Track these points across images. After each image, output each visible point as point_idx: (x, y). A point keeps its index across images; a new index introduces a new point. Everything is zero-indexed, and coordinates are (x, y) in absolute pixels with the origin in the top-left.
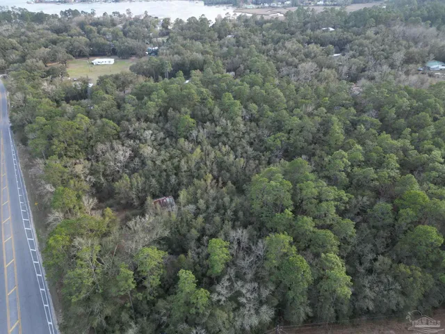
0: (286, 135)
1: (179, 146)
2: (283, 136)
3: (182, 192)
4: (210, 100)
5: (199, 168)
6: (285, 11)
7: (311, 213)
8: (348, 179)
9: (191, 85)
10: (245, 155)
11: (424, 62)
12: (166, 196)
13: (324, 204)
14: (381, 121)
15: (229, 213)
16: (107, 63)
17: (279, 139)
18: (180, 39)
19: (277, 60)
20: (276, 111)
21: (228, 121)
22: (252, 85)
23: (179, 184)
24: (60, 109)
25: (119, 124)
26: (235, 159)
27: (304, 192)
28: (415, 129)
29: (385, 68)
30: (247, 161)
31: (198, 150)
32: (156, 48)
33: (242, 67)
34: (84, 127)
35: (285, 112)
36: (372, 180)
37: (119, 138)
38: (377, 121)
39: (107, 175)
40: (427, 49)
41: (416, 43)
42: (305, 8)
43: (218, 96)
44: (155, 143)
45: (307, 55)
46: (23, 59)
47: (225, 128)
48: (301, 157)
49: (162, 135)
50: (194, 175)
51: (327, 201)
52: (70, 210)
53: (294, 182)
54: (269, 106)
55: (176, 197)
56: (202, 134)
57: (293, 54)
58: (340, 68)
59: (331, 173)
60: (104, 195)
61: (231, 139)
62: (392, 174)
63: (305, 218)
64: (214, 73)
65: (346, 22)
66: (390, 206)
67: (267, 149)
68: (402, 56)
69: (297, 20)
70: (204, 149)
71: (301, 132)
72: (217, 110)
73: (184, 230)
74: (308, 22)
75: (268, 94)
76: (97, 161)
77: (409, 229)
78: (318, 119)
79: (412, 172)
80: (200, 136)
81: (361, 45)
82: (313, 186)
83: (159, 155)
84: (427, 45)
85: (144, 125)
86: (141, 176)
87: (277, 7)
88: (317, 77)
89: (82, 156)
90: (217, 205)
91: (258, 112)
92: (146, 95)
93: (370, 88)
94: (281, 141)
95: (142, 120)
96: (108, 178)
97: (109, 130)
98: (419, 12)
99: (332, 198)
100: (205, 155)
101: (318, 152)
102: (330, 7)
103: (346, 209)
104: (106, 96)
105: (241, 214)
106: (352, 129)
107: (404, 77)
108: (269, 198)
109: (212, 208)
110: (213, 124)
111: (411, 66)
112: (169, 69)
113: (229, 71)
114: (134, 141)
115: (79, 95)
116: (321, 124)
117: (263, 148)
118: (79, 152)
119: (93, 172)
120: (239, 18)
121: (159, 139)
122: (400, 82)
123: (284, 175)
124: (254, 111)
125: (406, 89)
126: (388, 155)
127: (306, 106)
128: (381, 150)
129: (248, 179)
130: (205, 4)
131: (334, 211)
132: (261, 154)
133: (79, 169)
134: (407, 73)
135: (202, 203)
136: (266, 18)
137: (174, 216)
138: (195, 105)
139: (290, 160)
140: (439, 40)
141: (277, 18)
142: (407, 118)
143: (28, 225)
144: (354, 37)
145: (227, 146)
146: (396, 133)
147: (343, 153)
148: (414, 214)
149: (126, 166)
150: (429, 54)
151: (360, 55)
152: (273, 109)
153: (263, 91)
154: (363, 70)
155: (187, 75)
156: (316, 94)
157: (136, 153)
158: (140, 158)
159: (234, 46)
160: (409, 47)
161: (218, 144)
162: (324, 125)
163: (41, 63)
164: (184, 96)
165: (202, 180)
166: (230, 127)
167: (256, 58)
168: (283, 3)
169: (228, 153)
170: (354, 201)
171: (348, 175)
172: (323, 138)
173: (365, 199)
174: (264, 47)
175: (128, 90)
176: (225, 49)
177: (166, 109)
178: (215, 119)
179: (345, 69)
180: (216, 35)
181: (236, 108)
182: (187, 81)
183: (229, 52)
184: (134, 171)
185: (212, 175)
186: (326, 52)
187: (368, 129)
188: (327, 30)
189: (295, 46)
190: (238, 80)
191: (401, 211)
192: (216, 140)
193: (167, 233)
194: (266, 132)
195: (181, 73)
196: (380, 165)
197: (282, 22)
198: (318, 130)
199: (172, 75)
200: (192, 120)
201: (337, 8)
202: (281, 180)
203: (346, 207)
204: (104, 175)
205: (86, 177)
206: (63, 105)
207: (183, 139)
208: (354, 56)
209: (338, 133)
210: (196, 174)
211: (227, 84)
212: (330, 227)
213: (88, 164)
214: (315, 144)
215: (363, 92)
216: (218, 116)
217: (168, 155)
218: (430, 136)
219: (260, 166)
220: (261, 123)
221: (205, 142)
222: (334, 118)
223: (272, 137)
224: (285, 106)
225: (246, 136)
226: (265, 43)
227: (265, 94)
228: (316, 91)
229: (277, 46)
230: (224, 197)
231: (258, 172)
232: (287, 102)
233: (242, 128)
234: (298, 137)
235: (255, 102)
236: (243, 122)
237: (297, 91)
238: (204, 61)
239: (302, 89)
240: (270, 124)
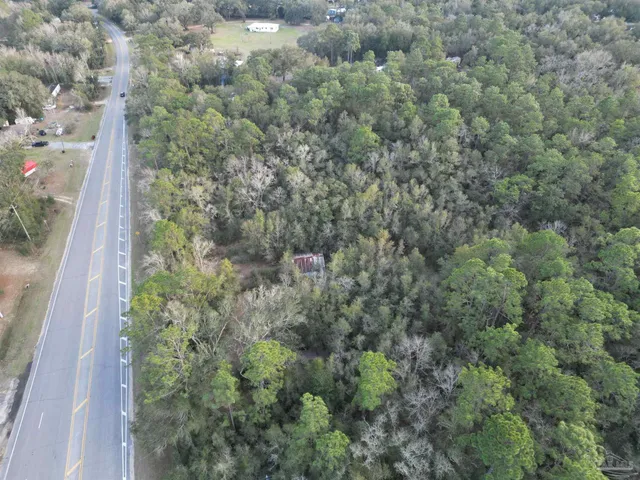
0: (532, 180)
1: (346, 175)
2: (526, 182)
3: (336, 255)
4: (410, 104)
5: (369, 218)
9: (383, 76)
10: (451, 205)
12: (314, 253)
13: (583, 327)
15: (407, 302)
16: (269, 30)
17: (512, 188)
19: (540, 43)
20: (522, 135)
21: (433, 144)
22: (486, 83)
23: (336, 237)
24: (189, 96)
25: (264, 130)
26: (433, 210)
30: (454, 217)
31: (375, 187)
32: (343, 10)
33: (475, 49)
34: (215, 127)
35: (537, 139)
37: (262, 152)
39: (236, 207)
43: (424, 97)
44: (311, 167)
45: (596, 38)
46: (158, 15)
47: (425, 156)
48: (552, 223)
49: (323, 154)
50: (361, 227)
51: (590, 321)
52: (174, 253)
54: (509, 123)
55: (328, 259)
56: (386, 160)
57: (571, 34)
59: (606, 265)
60: (225, 236)
61: (433, 175)
64: (425, 58)
67: (493, 201)
70: (385, 186)
71: (561, 177)
72: (417, 122)
73: (329, 317)
75: (512, 103)
76: (226, 184)
78: (599, 159)
80: (383, 162)
82: (565, 290)
83: (313, 187)
85: (300, 135)
86: (281, 216)
88: (607, 77)
89: (206, 172)
90: (389, 284)
91: (488, 132)
92: (312, 87)
94: (520, 189)
95: (299, 127)
96: (235, 211)
97: (249, 138)
100: (384, 196)
101: (587, 219)
103: (624, 340)
104: (254, 83)
105: (425, 307)
109: (380, 289)
110: (408, 145)
112: (355, 45)
113: (451, 55)
114: (281, 160)
115: (216, 78)
116: (602, 169)
117: (485, 197)
118: (203, 165)
119: (216, 199)
121: (318, 160)
124: (480, 131)
127: (579, 132)
129: (449, 250)
132: (480, 208)
133: (197, 193)
135: (364, 276)
137: (318, 291)
138: (385, 110)
139: (533, 227)
143: (122, 263)
145: (423, 186)
149: (264, 198)
152: (517, 128)
153: (504, 97)
155: (381, 58)
157: (280, 180)
158: (285, 188)
159: (467, 13)
161: (408, 181)
162: (606, 169)
163: (177, 25)
164: (368, 95)
165: (371, 238)
166: (434, 153)
167: (502, 37)
169: (422, 200)
172: (601, 193)
174: (520, 18)
175: (289, 76)
176: (452, 17)
177: (338, 112)
178: (412, 137)
181: (451, 123)
182: (380, 68)
183: (457, 23)
184: (274, 207)
185: (390, 232)
189: (576, 20)
190: (463, 74)
192: (407, 174)
193: (302, 319)
194: (497, 170)
195: (372, 54)
198: (595, 179)
199: (358, 56)
200: (374, 136)
203: (623, 336)
204: (233, 208)
205: (206, 206)
206: (195, 90)
207: (354, 166)
209: (633, 190)
210: (363, 226)
211: (444, 79)
213: (210, 186)
214: (584, 201)
216: (417, 132)
217: (327, 189)
219: (476, 230)
220: (489, 153)
221: (389, 175)
222: (631, 161)
223: (506, 181)
224: (540, 127)
225: (460, 173)
226: (521, 12)
227: (506, 101)
228: (603, 105)
229: (543, 18)
230: (402, 274)
231: (469, 241)
232: (545, 119)
233: (455, 157)
234: (553, 187)
235: (485, 114)
236: (458, 148)
237: (566, 101)
238: (414, 35)
239: (577, 99)
240: (505, 156)
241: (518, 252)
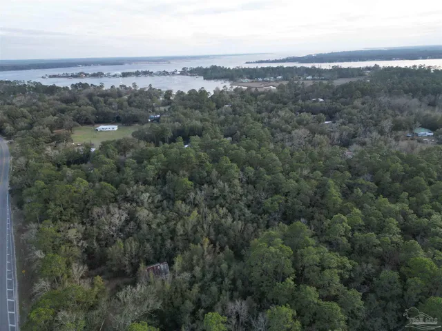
0: (283, 198)
1: (176, 209)
3: (177, 259)
4: (208, 163)
5: (195, 232)
6: (278, 84)
7: (314, 283)
8: (349, 245)
9: (188, 149)
10: (242, 218)
11: (411, 129)
12: (161, 263)
13: (327, 272)
14: (377, 184)
15: (227, 281)
16: (111, 129)
17: (274, 203)
18: (181, 109)
19: (272, 127)
20: (273, 174)
21: (226, 184)
22: (248, 149)
23: (175, 249)
24: (60, 173)
25: (117, 187)
26: (233, 222)
27: (305, 259)
28: (412, 193)
29: (375, 134)
30: (246, 224)
31: (195, 212)
32: (158, 116)
33: (238, 133)
34: (82, 190)
35: (281, 174)
36: (375, 246)
37: (116, 201)
38: (372, 185)
39: (101, 240)
40: (412, 118)
41: (402, 112)
42: (296, 82)
43: (215, 159)
44: (152, 206)
45: (300, 123)
46: (31, 126)
47: (222, 190)
48: (300, 220)
49: (159, 197)
50: (191, 239)
51: (330, 268)
52: (58, 278)
53: (295, 248)
54: (265, 169)
55: (171, 263)
56: (200, 196)
57: (287, 122)
58: (332, 134)
59: (332, 237)
60: (95, 262)
61: (229, 201)
62: (395, 239)
63: (308, 288)
64: (212, 139)
65: (334, 93)
66: (396, 274)
67: (265, 212)
68: (390, 123)
69: (289, 92)
70: (201, 211)
71: (298, 194)
72: (215, 173)
73: (177, 302)
74: (299, 94)
75: (264, 158)
76: (92, 225)
77: (420, 300)
78: (314, 182)
79: (414, 237)
80: (198, 197)
81: (350, 113)
82: (314, 253)
83: (155, 218)
84: (412, 114)
85: (142, 188)
86: (135, 240)
87: (270, 82)
88: (310, 142)
89: (77, 220)
90: (214, 272)
91: (255, 174)
92: (146, 159)
93: (362, 153)
94: (279, 203)
95: (140, 183)
96: (101, 243)
97: (107, 193)
98: (400, 86)
99: (335, 265)
100: (202, 217)
101: (316, 215)
102: (318, 82)
103: (351, 278)
104: (107, 160)
105: (239, 283)
106: (349, 192)
107: (394, 143)
108: (269, 266)
109: (209, 276)
110: (211, 186)
111: (400, 133)
112: (170, 134)
113: (226, 136)
114: (131, 204)
115: (80, 159)
116: (317, 187)
117: (261, 210)
118: (74, 215)
119: (86, 237)
120: (236, 90)
121: (156, 201)
122: (390, 147)
123: (283, 240)
124: (251, 174)
125: (398, 154)
126: (387, 219)
127: (302, 170)
128: (380, 213)
129: (246, 244)
130: (204, 79)
131: (338, 280)
132: (260, 217)
133: (72, 234)
134: (397, 139)
135: (197, 269)
136: (260, 90)
137: (168, 285)
138: (194, 168)
139: (289, 223)
140: (422, 110)
141: (270, 90)
142: (401, 182)
144: (343, 107)
145: (224, 209)
146: (394, 197)
147: (343, 217)
148: (424, 284)
149: (121, 230)
150: (415, 122)
151: (350, 122)
152: (269, 172)
153: (259, 155)
154: (354, 136)
155: (186, 140)
156: (310, 158)
157: (132, 217)
158: (135, 222)
159: (231, 114)
160: (396, 115)
161: (215, 207)
162: (321, 188)
163: (47, 130)
164: (183, 160)
165: (199, 244)
166: (227, 189)
167: (252, 125)
168: (275, 77)
169: (225, 216)
170: (358, 269)
171: (349, 239)
172: (320, 201)
173: (370, 266)
174: (259, 115)
175: (129, 155)
176: (223, 117)
177: (165, 172)
178: (213, 181)
179: (337, 135)
180: (214, 105)
181: (233, 171)
182: (186, 146)
183: (226, 120)
184: (129, 235)
185: (209, 239)
186: (318, 120)
187: (364, 193)
188: (317, 101)
189: (288, 115)
190: (235, 145)
191: (409, 280)
192: (214, 202)
193: (158, 306)
194: (264, 195)
195: (181, 138)
196: (381, 229)
197: (275, 94)
198: (316, 193)
199: (173, 140)
200: (190, 183)
201: (325, 82)
202: (280, 245)
203: (350, 275)
204: (98, 240)
205: (78, 242)
206: (64, 169)
207: (180, 202)
208: (344, 124)
209: (335, 196)
211: (225, 149)
212: (335, 299)
213: (82, 228)
214: (313, 206)
215: (356, 157)
216: (215, 178)
217: (165, 218)
218: (427, 200)
219: (260, 230)
220: (258, 186)
221: (203, 205)
222: (331, 181)
223: (270, 199)
224: (281, 169)
225: (244, 198)
226: (259, 112)
227: (261, 157)
228: (311, 155)
229: (271, 115)
230: (221, 264)
231: (257, 236)
232: (283, 165)
233: (240, 190)
234: (295, 200)
235: (251, 165)
236: (240, 184)
237: (292, 155)
238: (203, 127)
239: (297, 154)
240: (266, 186)
241: (285, 238)
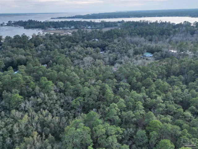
0: (82, 98)
1: (12, 115)
2: (81, 99)
4: (32, 82)
5: (27, 129)
6: (72, 31)
7: (104, 145)
8: (120, 119)
11: (143, 53)
13: (110, 138)
14: (130, 84)
17: (76, 102)
18: (9, 47)
19: (71, 57)
20: (75, 85)
21: (46, 94)
22: (58, 71)
23: (13, 143)
26: (52, 118)
27: (98, 132)
28: (147, 86)
29: (126, 57)
30: (61, 118)
31: (26, 116)
33: (51, 61)
35: (79, 85)
36: (133, 118)
38: (128, 85)
40: (143, 47)
41: (137, 45)
42: (82, 30)
43: (37, 79)
45: (87, 53)
47: (44, 99)
48: (93, 110)
50: (24, 134)
51: (111, 135)
53: (91, 127)
54: (70, 82)
56: (28, 105)
57: (80, 53)
58: (105, 59)
59: (112, 116)
61: (49, 105)
62: (142, 113)
64: (34, 66)
65: (103, 36)
66: (144, 132)
67: (72, 108)
68: (132, 51)
69: (79, 36)
70: (30, 115)
71: (90, 95)
72: (37, 88)
74: (85, 37)
75: (69, 76)
77: (157, 143)
78: (98, 87)
79: (150, 110)
80: (27, 106)
81: (112, 47)
82: (102, 128)
84: (142, 46)
87: (67, 30)
88: (94, 64)
91: (64, 86)
93: (121, 68)
94: (80, 102)
98: (135, 31)
99: (114, 133)
100: (31, 119)
101: (101, 105)
102: (94, 29)
103: (123, 138)
106: (116, 90)
107: (135, 61)
108: (77, 141)
110: (36, 97)
111: (138, 56)
112: (2, 66)
113: (43, 64)
116: (100, 89)
117: (70, 107)
120: (46, 35)
122: (134, 64)
123: (84, 123)
124: (62, 86)
125: (138, 67)
126: (137, 102)
127: (91, 80)
128: (133, 100)
129: (62, 130)
130: (25, 28)
131: (117, 141)
132: (69, 112)
134: (137, 59)
136: (62, 35)
138: (22, 87)
139: (87, 113)
140: (146, 43)
141: (68, 35)
142: (141, 81)
144: (109, 43)
145: (46, 110)
146: (138, 90)
147: (115, 104)
148: (158, 134)
150: (144, 50)
151: (113, 52)
152: (73, 83)
153: (66, 74)
154: (116, 59)
155: (16, 69)
156: (95, 73)
159: (45, 50)
160: (135, 47)
161: (40, 110)
162: (102, 89)
164: (14, 82)
165: (30, 137)
166: (47, 98)
167: (59, 56)
168: (70, 27)
169: (47, 115)
170: (126, 132)
171: (120, 117)
172: (103, 97)
173: (131, 129)
174: (63, 50)
176: (40, 52)
178: (37, 94)
179: (107, 59)
180: (33, 45)
181: (50, 86)
182: (16, 73)
183: (42, 54)
185: (37, 132)
186: (96, 51)
187: (124, 89)
188: (95, 41)
189: (80, 49)
190: (49, 69)
191: (151, 133)
192: (38, 107)
194: (70, 98)
195: (11, 68)
196: (134, 108)
197: (71, 37)
198: (100, 93)
199: (5, 69)
200: (21, 97)
201: (98, 30)
202: (83, 127)
203: (122, 137)
207: (15, 110)
208: (110, 53)
209: (110, 93)
210: (25, 134)
211: (43, 72)
214: (99, 101)
215: (118, 70)
216: (38, 92)
217: (4, 123)
218: (154, 89)
219: (69, 120)
220: (66, 93)
221: (31, 110)
222: (107, 85)
223: (74, 100)
224: (79, 81)
225: (58, 102)
226: (63, 48)
227: (67, 75)
228: (95, 71)
229: (70, 49)
230: (47, 146)
231: (68, 124)
232: (80, 79)
233: (55, 97)
234: (89, 98)
235: (61, 81)
236: (55, 94)
237: (85, 72)
238: (27, 59)
239: (87, 71)
240: (72, 93)
241: (85, 122)
